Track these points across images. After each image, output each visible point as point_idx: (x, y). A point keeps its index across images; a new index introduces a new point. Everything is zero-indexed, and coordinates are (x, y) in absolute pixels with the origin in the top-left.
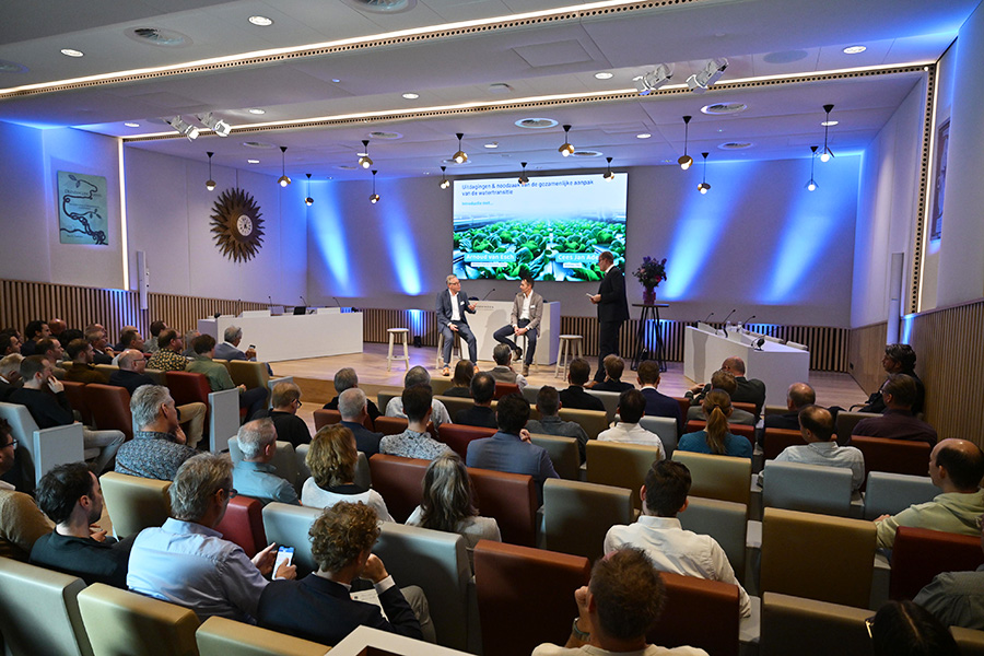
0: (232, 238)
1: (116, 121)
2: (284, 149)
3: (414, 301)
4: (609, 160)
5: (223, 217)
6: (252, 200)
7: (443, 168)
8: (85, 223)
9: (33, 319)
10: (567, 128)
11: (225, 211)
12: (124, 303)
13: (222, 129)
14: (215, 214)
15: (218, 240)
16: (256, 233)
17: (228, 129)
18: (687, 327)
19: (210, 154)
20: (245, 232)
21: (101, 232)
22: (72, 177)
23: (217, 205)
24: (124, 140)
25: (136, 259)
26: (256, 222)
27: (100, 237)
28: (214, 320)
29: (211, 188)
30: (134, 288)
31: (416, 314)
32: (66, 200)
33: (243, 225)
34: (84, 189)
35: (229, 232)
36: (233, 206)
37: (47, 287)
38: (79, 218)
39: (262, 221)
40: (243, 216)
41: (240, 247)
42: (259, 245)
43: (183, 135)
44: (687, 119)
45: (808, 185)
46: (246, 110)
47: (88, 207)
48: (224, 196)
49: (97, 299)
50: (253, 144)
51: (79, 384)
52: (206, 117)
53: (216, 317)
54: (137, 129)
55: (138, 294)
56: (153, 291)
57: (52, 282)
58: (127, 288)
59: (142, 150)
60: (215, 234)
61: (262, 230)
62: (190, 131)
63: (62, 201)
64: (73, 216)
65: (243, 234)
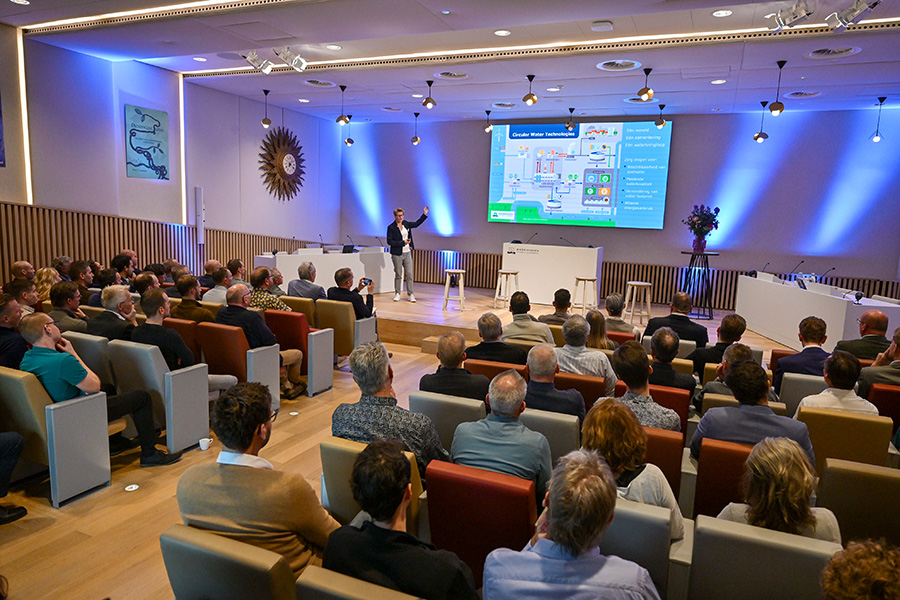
0: (278, 176)
1: (182, 55)
2: (343, 88)
3: (447, 242)
4: (662, 107)
5: (271, 155)
6: (295, 139)
7: (488, 112)
8: (149, 157)
9: (117, 254)
10: (647, 71)
11: (272, 149)
12: (183, 236)
13: (300, 64)
14: (264, 152)
15: (265, 177)
16: (299, 172)
17: (305, 64)
18: (740, 276)
19: (266, 92)
20: (290, 171)
21: (163, 167)
22: (138, 111)
23: (265, 143)
24: (184, 76)
25: (195, 195)
26: (299, 161)
27: (162, 172)
28: (272, 256)
29: (266, 126)
30: (192, 223)
31: (449, 255)
32: (133, 134)
33: (288, 163)
34: (149, 124)
35: (275, 171)
36: (279, 144)
37: (116, 220)
38: (143, 153)
39: (303, 160)
40: (288, 155)
41: (284, 184)
42: (300, 184)
43: (256, 70)
44: (781, 64)
45: (872, 136)
46: (323, 45)
47: (152, 141)
48: (271, 135)
49: (159, 232)
50: (313, 82)
51: (190, 322)
52: (284, 51)
53: (274, 254)
54: (203, 66)
55: (196, 229)
56: (208, 227)
57: (121, 215)
58: (185, 223)
59: (202, 86)
60: (263, 172)
61: (303, 169)
62: (265, 66)
63: (128, 134)
64: (139, 150)
65: (288, 173)
